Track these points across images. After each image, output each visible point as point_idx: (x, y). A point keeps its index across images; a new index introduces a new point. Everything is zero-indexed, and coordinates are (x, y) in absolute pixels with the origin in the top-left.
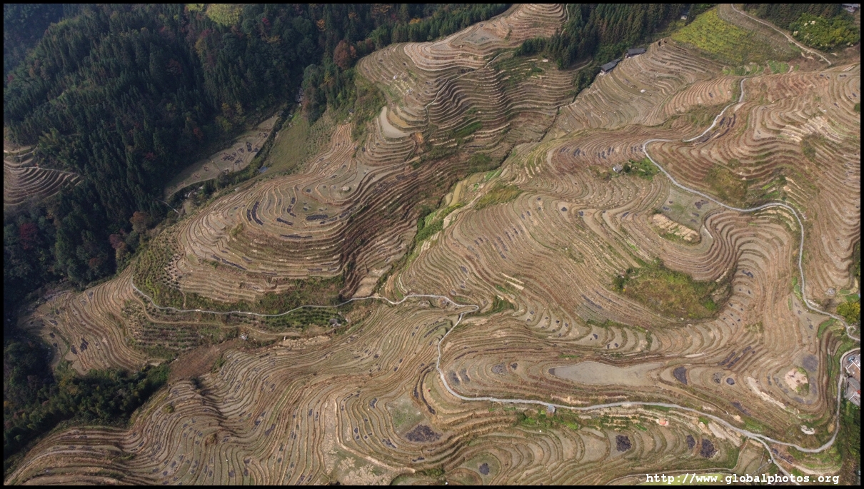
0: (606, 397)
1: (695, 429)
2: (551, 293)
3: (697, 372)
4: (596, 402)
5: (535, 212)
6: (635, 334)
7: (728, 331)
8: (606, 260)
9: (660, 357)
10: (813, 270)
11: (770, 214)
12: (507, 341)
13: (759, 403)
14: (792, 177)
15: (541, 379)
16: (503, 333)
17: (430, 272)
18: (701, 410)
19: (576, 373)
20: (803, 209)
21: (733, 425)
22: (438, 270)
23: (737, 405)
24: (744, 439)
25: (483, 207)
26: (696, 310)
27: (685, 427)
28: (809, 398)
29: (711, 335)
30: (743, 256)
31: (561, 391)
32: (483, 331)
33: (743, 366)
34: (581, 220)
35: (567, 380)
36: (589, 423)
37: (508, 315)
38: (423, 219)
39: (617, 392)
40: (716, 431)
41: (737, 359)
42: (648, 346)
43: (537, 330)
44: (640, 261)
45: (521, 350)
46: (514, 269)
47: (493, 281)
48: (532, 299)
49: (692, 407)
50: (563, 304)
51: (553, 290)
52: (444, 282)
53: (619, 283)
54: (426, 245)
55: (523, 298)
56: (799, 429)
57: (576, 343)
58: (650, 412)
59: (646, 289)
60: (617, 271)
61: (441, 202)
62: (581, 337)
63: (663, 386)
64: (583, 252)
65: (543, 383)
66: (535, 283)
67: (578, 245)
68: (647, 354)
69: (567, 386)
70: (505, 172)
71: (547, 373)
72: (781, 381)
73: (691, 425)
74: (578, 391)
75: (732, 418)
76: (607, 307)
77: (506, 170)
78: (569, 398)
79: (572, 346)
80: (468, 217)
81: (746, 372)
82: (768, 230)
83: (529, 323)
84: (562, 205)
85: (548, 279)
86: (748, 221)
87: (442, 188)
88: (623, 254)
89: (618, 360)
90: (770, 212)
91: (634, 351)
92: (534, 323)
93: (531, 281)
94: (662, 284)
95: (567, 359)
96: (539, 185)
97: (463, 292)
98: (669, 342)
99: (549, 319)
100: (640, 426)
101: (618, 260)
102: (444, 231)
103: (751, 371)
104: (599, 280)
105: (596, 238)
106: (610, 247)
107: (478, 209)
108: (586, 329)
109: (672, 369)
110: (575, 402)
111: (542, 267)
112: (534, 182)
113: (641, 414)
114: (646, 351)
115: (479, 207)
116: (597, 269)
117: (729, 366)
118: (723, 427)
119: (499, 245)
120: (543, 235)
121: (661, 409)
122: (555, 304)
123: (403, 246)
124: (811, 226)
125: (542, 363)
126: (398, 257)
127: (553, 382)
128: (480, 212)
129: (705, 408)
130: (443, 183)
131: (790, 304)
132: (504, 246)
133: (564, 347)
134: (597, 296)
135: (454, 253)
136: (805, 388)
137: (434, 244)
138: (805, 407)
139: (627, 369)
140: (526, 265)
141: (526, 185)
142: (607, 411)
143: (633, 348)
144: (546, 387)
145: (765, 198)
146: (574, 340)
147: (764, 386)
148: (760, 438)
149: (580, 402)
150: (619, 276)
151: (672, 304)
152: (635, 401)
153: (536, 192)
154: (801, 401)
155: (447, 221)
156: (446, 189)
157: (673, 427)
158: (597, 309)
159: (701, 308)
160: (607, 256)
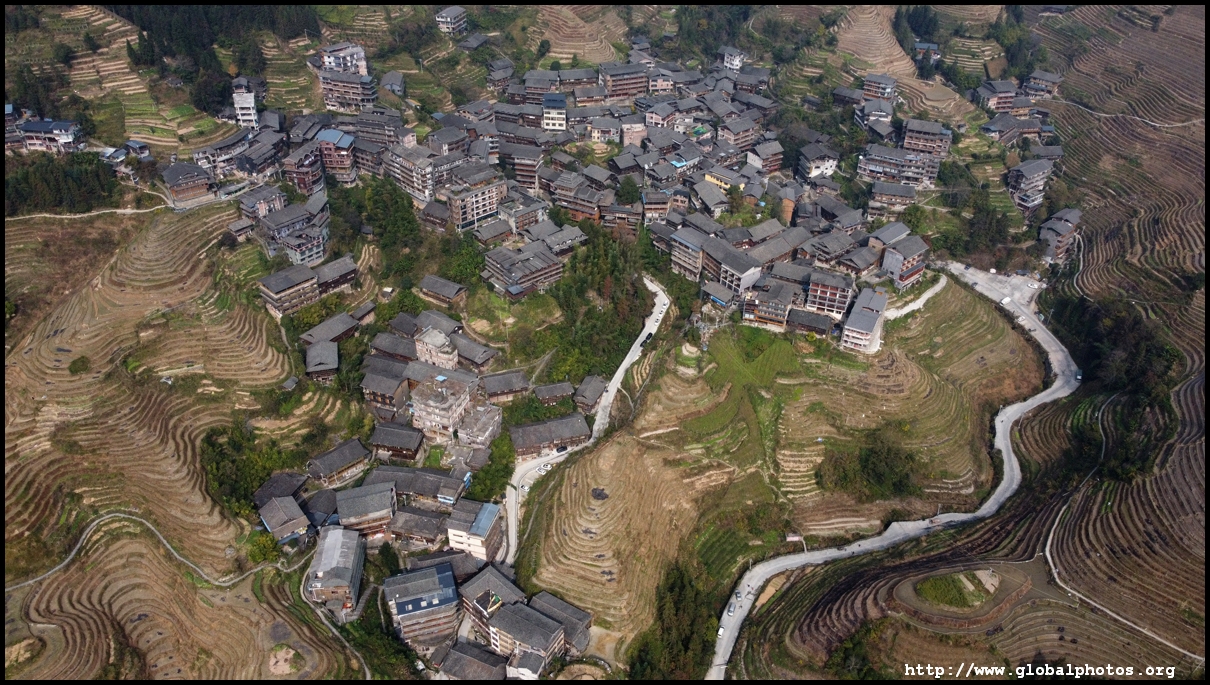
10: (195, 549)
11: (96, 542)
14: (81, 485)
20: (126, 504)
28: (310, 663)
86: (81, 569)
90: (95, 538)
124: (151, 513)
131: (207, 601)
136: (297, 658)
145: (73, 534)
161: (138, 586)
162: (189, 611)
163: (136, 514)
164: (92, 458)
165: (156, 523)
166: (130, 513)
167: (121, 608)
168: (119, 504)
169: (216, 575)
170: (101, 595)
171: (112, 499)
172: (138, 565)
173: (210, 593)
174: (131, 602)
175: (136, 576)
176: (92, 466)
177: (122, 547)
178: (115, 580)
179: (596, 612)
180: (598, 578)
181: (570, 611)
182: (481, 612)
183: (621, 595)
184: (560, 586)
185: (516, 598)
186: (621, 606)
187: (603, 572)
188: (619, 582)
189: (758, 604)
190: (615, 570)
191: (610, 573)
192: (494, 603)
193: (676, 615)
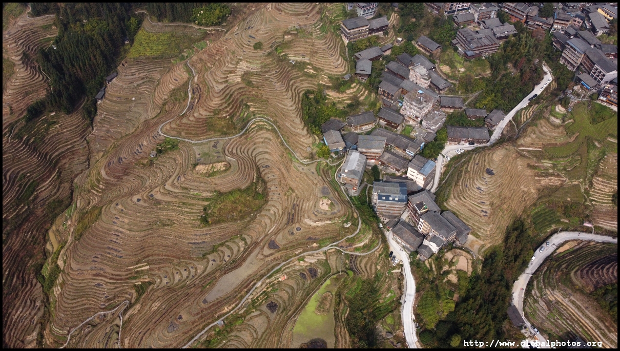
0: (246, 290)
1: (300, 268)
2: (168, 256)
3: (280, 237)
4: (242, 297)
5: (121, 214)
6: (234, 242)
7: (278, 204)
8: (188, 212)
9: (256, 244)
10: (294, 143)
11: (253, 128)
12: (163, 307)
13: (318, 229)
14: (250, 101)
15: (202, 311)
16: (157, 304)
17: (74, 305)
18: (296, 255)
19: (219, 291)
20: (267, 115)
21: (316, 250)
22: (80, 300)
23: (310, 238)
24: (325, 253)
25: (81, 235)
26: (255, 204)
27: (295, 271)
28: (337, 209)
29: (272, 212)
30: (257, 160)
31: (219, 308)
32: (143, 313)
33: (298, 216)
34: (154, 199)
35: (217, 299)
36: (247, 312)
37: (151, 290)
38: (41, 274)
39: (248, 282)
40: (311, 260)
41: (293, 215)
42: (246, 243)
43: (177, 285)
44: (207, 199)
45: (177, 304)
46: (133, 259)
47: (125, 277)
48: (159, 269)
49: (291, 257)
50: (181, 257)
51: (168, 253)
52: (90, 304)
53: (204, 220)
54: (57, 290)
55: (153, 273)
56: (343, 227)
57: (205, 273)
58: (273, 278)
59: (222, 213)
60: (198, 214)
61: (45, 254)
62: (206, 268)
63: (269, 259)
64: (170, 218)
65: (205, 312)
66: (154, 258)
67: (164, 215)
68: (248, 248)
69: (220, 302)
70: (79, 203)
71: (203, 305)
72: (320, 210)
73: (297, 268)
74: (228, 300)
75: (313, 247)
76: (208, 239)
77: (79, 201)
78: (226, 308)
79: (205, 277)
80: (74, 250)
81: (302, 218)
82: (259, 137)
83: (169, 285)
84: (135, 198)
85: (161, 249)
86: (246, 138)
87: (38, 244)
88: (194, 202)
89: (236, 264)
90: (253, 126)
91: (241, 252)
92: (172, 282)
93: (150, 258)
94: (228, 203)
95: (208, 287)
96: (110, 195)
97: (109, 300)
98: (255, 232)
99: (179, 272)
100: (274, 290)
101: (194, 207)
102: (63, 271)
103: (304, 216)
104: (192, 227)
105: (172, 204)
106: (184, 203)
107: (79, 239)
108: (205, 260)
109: (267, 245)
110: (231, 308)
111: (151, 245)
112: (105, 196)
113: (270, 283)
114: (247, 247)
115: (78, 237)
116: (186, 221)
117: (292, 221)
118: (312, 255)
119: (112, 252)
120: (137, 225)
121: (277, 272)
122: (176, 261)
123: (38, 304)
124: (277, 122)
125: (196, 301)
126: (40, 314)
127: (210, 308)
128: (81, 240)
129: (297, 253)
130: (37, 239)
131: (296, 168)
132: (116, 250)
133: (200, 281)
134: (198, 237)
135: (83, 280)
136: (332, 205)
137: (63, 285)
138: (338, 214)
139: (245, 265)
140: (140, 252)
141: (101, 201)
142: (251, 297)
143: (239, 251)
144: (208, 313)
145: (245, 121)
146: (203, 273)
147: (315, 219)
148: (332, 246)
149: (233, 305)
150: (202, 216)
151: (241, 211)
152: (261, 278)
153: (111, 202)
154: (334, 213)
155: (60, 263)
156: (42, 242)
157: (290, 277)
158: (203, 245)
159: (257, 202)
160: (186, 210)
161: (266, 152)
162: (288, 170)
163: (270, 121)
164: (257, 90)
165: (278, 127)
166: (268, 120)
167: (259, 160)
168: (264, 114)
169: (301, 158)
170: (252, 152)
171: (262, 111)
172: (268, 143)
173: (298, 165)
174: (263, 158)
175: (267, 148)
176: (256, 94)
177: (263, 134)
178: (258, 147)
179: (474, 229)
180: (479, 213)
181: (461, 224)
182: (416, 211)
183: (489, 224)
184: (458, 211)
185: (436, 210)
186: (487, 229)
187: (482, 211)
188: (489, 218)
189: (558, 251)
190: (488, 212)
191: (486, 212)
192: (424, 209)
193: (515, 243)
